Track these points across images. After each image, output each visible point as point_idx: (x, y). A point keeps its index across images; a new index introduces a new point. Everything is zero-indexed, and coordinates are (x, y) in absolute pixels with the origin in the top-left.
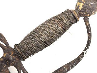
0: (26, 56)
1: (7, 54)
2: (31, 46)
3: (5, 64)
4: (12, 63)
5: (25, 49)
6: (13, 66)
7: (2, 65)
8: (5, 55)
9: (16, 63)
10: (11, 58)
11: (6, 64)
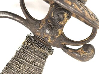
0: (27, 46)
1: (57, 35)
2: (24, 66)
3: (53, 18)
4: (44, 24)
5: (31, 57)
6: (41, 21)
7: (58, 15)
8: (60, 33)
9: (37, 27)
10: (48, 32)
11: (52, 20)
